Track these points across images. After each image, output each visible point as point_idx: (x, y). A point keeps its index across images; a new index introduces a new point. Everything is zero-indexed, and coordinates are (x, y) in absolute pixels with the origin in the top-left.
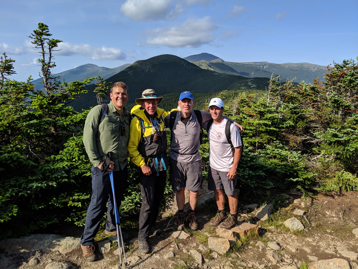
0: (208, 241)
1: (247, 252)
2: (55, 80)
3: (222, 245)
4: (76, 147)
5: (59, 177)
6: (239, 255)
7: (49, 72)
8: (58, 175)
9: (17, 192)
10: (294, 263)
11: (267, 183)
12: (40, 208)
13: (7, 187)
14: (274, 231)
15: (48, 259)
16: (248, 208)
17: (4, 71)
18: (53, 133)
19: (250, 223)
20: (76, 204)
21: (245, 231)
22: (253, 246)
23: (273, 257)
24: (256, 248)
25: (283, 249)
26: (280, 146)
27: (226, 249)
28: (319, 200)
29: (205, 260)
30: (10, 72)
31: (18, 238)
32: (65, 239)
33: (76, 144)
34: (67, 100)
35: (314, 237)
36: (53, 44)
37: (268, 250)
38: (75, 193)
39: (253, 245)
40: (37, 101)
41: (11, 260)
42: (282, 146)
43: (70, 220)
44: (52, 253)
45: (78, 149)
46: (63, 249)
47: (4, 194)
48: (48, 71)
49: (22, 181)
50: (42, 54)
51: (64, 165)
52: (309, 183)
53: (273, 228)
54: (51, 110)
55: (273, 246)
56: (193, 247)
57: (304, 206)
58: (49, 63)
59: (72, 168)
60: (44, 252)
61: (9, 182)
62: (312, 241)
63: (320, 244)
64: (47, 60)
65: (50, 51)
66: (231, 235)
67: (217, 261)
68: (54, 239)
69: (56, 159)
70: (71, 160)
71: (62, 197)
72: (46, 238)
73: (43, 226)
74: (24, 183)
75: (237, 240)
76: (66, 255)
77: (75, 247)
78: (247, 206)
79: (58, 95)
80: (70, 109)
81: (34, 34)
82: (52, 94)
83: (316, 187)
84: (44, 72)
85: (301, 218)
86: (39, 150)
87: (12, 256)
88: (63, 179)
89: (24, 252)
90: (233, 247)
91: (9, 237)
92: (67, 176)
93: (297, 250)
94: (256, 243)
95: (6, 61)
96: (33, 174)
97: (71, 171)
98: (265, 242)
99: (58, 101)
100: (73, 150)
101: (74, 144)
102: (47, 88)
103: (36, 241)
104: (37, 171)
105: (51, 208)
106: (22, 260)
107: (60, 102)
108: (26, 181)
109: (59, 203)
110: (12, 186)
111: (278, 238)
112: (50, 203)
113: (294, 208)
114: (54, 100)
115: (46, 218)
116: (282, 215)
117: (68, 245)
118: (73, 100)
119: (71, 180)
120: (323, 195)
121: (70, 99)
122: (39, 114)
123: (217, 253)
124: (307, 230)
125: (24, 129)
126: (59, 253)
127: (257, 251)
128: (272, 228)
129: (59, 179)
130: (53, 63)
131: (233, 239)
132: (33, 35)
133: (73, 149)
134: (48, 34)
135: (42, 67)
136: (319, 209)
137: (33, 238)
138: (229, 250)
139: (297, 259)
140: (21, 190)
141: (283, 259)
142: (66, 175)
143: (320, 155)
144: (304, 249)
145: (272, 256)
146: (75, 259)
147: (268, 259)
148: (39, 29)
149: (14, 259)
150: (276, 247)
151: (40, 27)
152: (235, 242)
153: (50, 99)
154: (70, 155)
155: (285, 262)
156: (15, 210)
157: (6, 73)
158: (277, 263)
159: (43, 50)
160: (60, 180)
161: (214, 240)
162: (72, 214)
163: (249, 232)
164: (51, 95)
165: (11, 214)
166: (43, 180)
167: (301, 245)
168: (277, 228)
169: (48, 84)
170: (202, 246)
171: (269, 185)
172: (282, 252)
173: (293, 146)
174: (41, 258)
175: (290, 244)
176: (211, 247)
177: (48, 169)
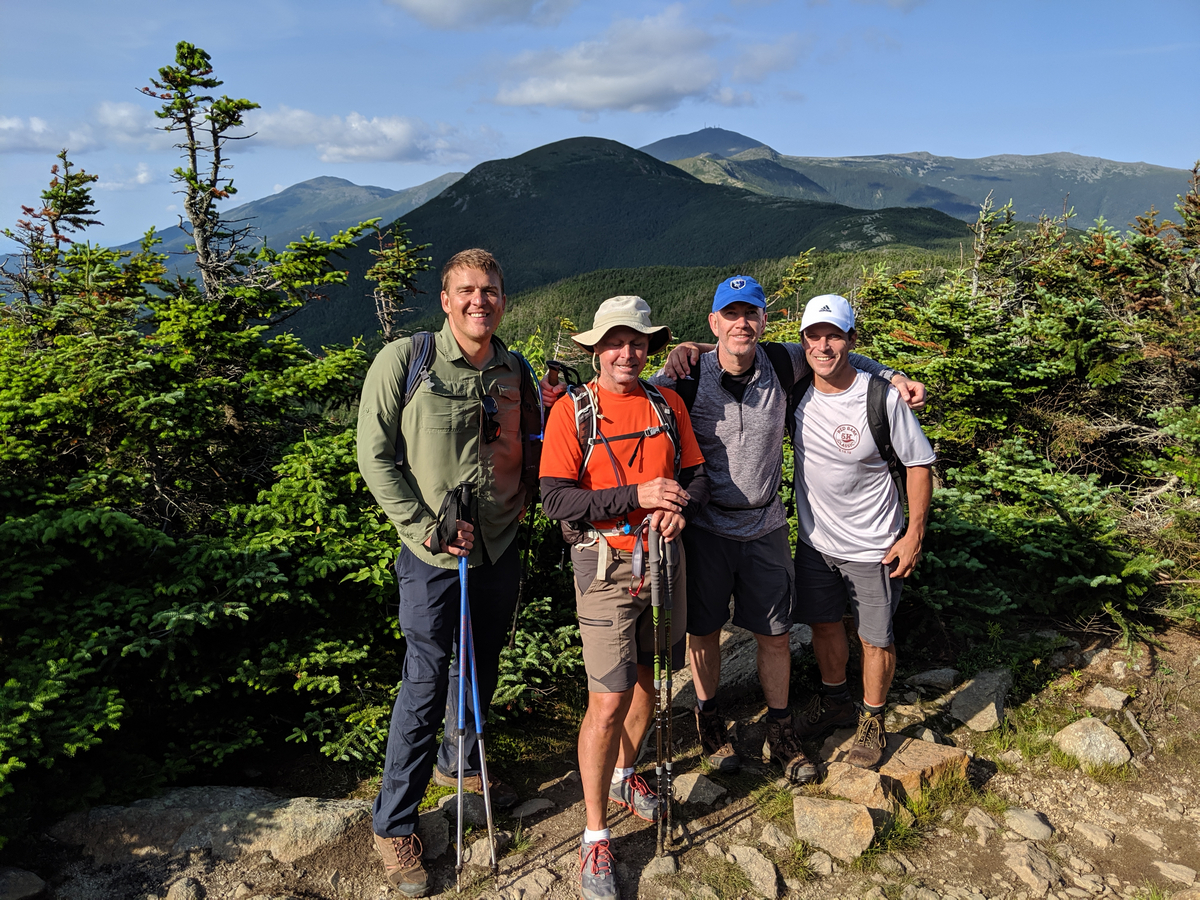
0: (791, 810)
1: (934, 849)
2: (233, 242)
3: (844, 828)
4: (315, 478)
5: (259, 585)
6: (907, 864)
7: (212, 213)
8: (253, 579)
9: (118, 641)
10: (1108, 891)
11: (990, 593)
12: (196, 696)
13: (81, 625)
14: (1024, 770)
15: (234, 885)
16: (921, 685)
17: (61, 213)
18: (230, 428)
19: (936, 742)
20: (322, 681)
21: (924, 772)
22: (952, 828)
23: (1033, 869)
24: (965, 835)
25: (1062, 837)
26: (1025, 457)
27: (859, 840)
28: (1175, 653)
29: (788, 882)
30: (80, 216)
31: (127, 803)
32: (286, 806)
33: (315, 468)
34: (276, 310)
35: (1168, 791)
36: (228, 115)
37: (1010, 840)
38: (317, 641)
39: (953, 823)
40: (177, 317)
41: (106, 886)
42: (1033, 458)
43: (305, 739)
44: (248, 859)
45: (324, 483)
46: (284, 845)
47: (74, 649)
48: (211, 210)
49: (134, 601)
50: (189, 153)
51: (276, 542)
52: (1139, 593)
53: (1016, 757)
54: (223, 348)
55: (1022, 823)
56: (738, 832)
57: (1123, 676)
58: (213, 183)
59: (304, 552)
60: (219, 858)
61: (90, 606)
62: (1164, 806)
63: (1193, 815)
64: (205, 174)
65: (216, 142)
66: (876, 789)
67: (830, 887)
68: (250, 809)
69: (247, 520)
70: (298, 525)
71: (271, 654)
72: (222, 804)
73: (211, 759)
74: (141, 608)
75: (896, 807)
76: (295, 868)
77: (325, 838)
78: (916, 677)
79: (248, 295)
80: (288, 344)
81: (160, 79)
82: (226, 291)
83: (1162, 606)
84: (197, 215)
85: (1115, 720)
86: (186, 486)
87: (110, 873)
88: (272, 593)
89: (149, 856)
90: (886, 834)
91: (94, 803)
92: (286, 579)
93: (1113, 841)
94: (965, 815)
95: (69, 178)
96: (170, 575)
97: (301, 560)
98: (995, 811)
99: (244, 314)
100: (305, 487)
101: (307, 466)
102: (207, 271)
103: (188, 814)
104: (182, 566)
105: (236, 695)
106: (145, 886)
107: (253, 318)
108: (146, 601)
109: (265, 679)
110: (98, 622)
111: (1039, 794)
112: (233, 680)
113: (1089, 684)
114: (233, 314)
115: (219, 730)
116: (1048, 708)
117: (300, 830)
118: (299, 308)
119: (302, 595)
120: (1188, 633)
121: (286, 308)
122: (182, 365)
123: (830, 855)
124: (1139, 765)
125: (137, 418)
126: (272, 858)
127: (970, 847)
128: (1014, 756)
129: (259, 591)
130: (227, 183)
131: (885, 804)
132: (157, 85)
133: (306, 485)
134: (210, 80)
135: (188, 197)
136: (1179, 686)
137: (179, 806)
138: (872, 844)
139: (1116, 873)
140: (130, 633)
141: (1066, 876)
142: (281, 578)
143: (1164, 488)
144: (1137, 835)
145: (1027, 865)
146: (329, 881)
147: (1013, 877)
148: (178, 65)
149: (115, 884)
150: (1039, 831)
151: (182, 56)
152: (889, 814)
153: (220, 307)
154: (296, 503)
155: (1074, 885)
156: (114, 710)
157: (69, 220)
158: (1047, 892)
159: (193, 138)
160: (262, 597)
161: (815, 810)
162: (308, 714)
163: (937, 775)
164: (221, 295)
165: (101, 724)
166: (205, 595)
167: (1123, 820)
168: (1032, 759)
169: (209, 255)
170: (772, 829)
171: (997, 602)
172: (1061, 850)
173: (1069, 456)
174: (208, 880)
175: (1086, 817)
176: (807, 835)
177: (221, 557)
